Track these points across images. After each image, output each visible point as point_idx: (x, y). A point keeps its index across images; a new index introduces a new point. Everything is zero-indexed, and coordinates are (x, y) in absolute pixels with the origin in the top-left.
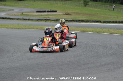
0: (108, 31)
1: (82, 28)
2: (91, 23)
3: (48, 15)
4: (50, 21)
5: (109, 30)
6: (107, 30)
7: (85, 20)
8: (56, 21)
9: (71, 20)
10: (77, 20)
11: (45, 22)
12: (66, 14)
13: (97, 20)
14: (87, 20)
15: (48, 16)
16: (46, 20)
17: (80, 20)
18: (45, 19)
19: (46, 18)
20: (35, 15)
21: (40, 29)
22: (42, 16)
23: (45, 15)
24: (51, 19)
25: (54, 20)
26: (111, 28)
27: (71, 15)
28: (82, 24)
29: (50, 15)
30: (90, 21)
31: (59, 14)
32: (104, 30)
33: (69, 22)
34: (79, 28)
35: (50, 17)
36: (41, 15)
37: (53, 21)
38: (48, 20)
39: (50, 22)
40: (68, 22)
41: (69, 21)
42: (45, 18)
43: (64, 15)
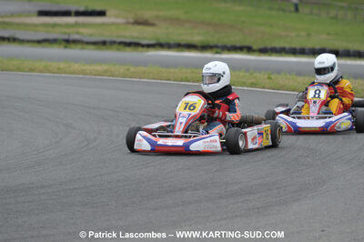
0: (267, 81)
1: (184, 70)
2: (217, 53)
3: (77, 24)
4: (79, 46)
5: (269, 78)
6: (266, 76)
7: (198, 44)
8: (101, 46)
9: (152, 42)
10: (172, 42)
11: (66, 47)
12: (137, 23)
13: (238, 45)
14: (205, 44)
15: (75, 30)
16: (68, 42)
17: (183, 42)
18: (66, 37)
19: (69, 34)
20: (35, 25)
21: (41, 71)
22: (58, 30)
23: (67, 25)
24: (86, 39)
25: (95, 43)
26: (279, 72)
27: (153, 25)
28: (187, 57)
29: (84, 25)
30: (216, 47)
31: (114, 24)
32: (254, 77)
33: (145, 49)
34: (172, 70)
35: (82, 30)
36: (55, 25)
37: (91, 47)
38: (75, 42)
39: (83, 49)
40: (140, 49)
41: (143, 46)
42: (65, 33)
43: (130, 27)
